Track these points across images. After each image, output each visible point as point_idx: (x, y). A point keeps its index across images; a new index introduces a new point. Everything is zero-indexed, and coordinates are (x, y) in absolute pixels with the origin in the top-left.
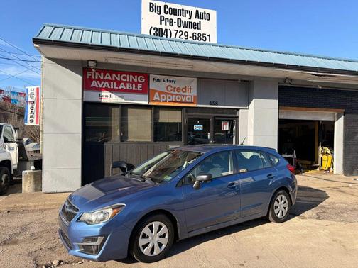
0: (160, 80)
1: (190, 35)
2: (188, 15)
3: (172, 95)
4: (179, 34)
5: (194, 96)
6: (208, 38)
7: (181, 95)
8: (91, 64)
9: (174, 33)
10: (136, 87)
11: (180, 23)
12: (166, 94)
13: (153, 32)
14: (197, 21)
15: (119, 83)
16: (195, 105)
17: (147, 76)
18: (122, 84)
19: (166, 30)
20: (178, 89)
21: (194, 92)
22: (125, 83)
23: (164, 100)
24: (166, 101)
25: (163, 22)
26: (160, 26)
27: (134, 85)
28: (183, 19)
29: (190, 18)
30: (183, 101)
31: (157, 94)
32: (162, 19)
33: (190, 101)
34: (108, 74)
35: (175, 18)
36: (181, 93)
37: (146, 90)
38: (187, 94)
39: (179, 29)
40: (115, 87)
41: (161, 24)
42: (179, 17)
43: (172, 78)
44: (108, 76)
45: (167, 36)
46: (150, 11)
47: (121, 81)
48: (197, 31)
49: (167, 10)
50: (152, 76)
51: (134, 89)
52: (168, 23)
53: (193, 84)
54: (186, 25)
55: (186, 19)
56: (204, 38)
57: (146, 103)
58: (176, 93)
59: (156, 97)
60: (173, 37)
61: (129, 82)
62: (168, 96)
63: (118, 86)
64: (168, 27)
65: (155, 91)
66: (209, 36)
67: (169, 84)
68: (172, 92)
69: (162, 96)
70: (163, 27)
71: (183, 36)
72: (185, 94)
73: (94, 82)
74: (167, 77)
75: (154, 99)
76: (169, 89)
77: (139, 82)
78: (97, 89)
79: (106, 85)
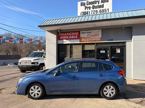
0: (84, 33)
1: (99, 11)
2: (97, 3)
3: (90, 38)
4: (93, 12)
5: (100, 38)
7: (93, 38)
8: (59, 31)
9: (91, 12)
10: (75, 37)
11: (94, 7)
12: (87, 38)
13: (82, 14)
14: (102, 4)
15: (69, 36)
16: (101, 42)
17: (79, 32)
18: (70, 36)
19: (88, 12)
20: (92, 36)
21: (100, 36)
22: (71, 36)
23: (86, 41)
24: (87, 41)
25: (86, 9)
27: (74, 36)
28: (95, 5)
29: (99, 4)
30: (95, 40)
31: (83, 38)
32: (86, 7)
33: (98, 40)
34: (65, 33)
35: (91, 6)
36: (94, 37)
37: (79, 37)
38: (96, 37)
39: (93, 10)
40: (68, 38)
41: (85, 10)
42: (93, 5)
43: (90, 31)
44: (65, 34)
45: (88, 14)
46: (81, 6)
47: (70, 35)
48: (102, 9)
49: (88, 3)
50: (81, 32)
52: (88, 9)
53: (100, 32)
54: (96, 7)
55: (97, 5)
56: (105, 11)
57: (79, 43)
58: (91, 37)
60: (90, 14)
61: (73, 35)
62: (88, 39)
63: (69, 37)
65: (82, 38)
66: (108, 9)
67: (88, 34)
68: (90, 37)
69: (85, 39)
70: (86, 11)
72: (95, 37)
73: (61, 37)
74: (87, 31)
75: (82, 41)
76: (88, 36)
77: (76, 35)
78: (62, 39)
79: (65, 37)
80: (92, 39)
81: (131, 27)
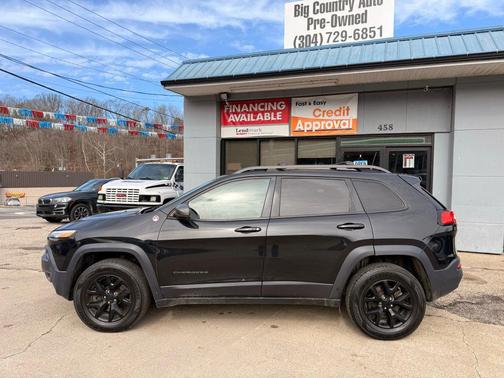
0: (304, 104)
1: (350, 33)
3: (321, 121)
4: (333, 37)
5: (354, 120)
6: (378, 32)
7: (332, 121)
8: (224, 97)
9: (325, 37)
10: (275, 116)
11: (335, 21)
12: (312, 121)
13: (298, 42)
14: (362, 11)
15: (256, 114)
16: (354, 132)
17: (288, 101)
18: (260, 114)
19: (316, 35)
20: (329, 113)
21: (354, 115)
22: (263, 113)
23: (309, 129)
26: (308, 33)
27: (273, 114)
28: (340, 14)
29: (351, 10)
30: (336, 127)
32: (310, 22)
33: (347, 127)
34: (245, 105)
35: (327, 16)
36: (333, 117)
37: (287, 118)
38: (342, 117)
39: (334, 30)
40: (253, 120)
41: (308, 29)
42: (335, 13)
43: (320, 99)
44: (245, 108)
45: (316, 43)
46: (295, 16)
47: (259, 111)
48: (361, 26)
49: (318, 7)
50: (294, 100)
51: (273, 119)
52: (318, 26)
53: (353, 103)
54: (343, 21)
55: (345, 12)
56: (372, 34)
57: (287, 134)
58: (326, 117)
59: (299, 126)
60: (325, 42)
61: (267, 111)
62: (314, 123)
63: (255, 118)
64: (319, 30)
65: (297, 119)
66: (381, 28)
67: (317, 107)
68: (321, 117)
69: (306, 124)
70: (312, 32)
71: (339, 38)
72: (337, 118)
73: (231, 116)
74: (314, 98)
75: (297, 129)
76: (317, 113)
77: (278, 110)
78: (234, 124)
79: (243, 118)
80: (329, 125)
81: (452, 87)
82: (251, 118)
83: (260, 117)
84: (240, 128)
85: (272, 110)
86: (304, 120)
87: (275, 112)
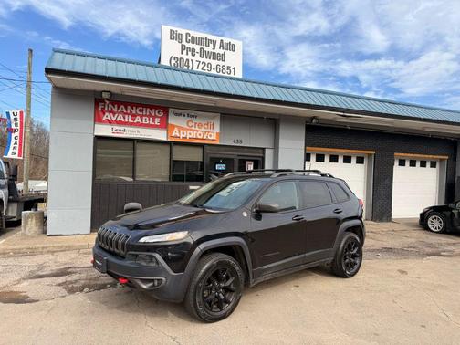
0: (180, 115)
1: (214, 67)
2: (211, 45)
3: (193, 130)
4: (201, 66)
5: (217, 133)
6: (232, 71)
7: (202, 132)
8: (105, 96)
9: (196, 64)
10: (154, 121)
11: (202, 53)
12: (187, 130)
13: (173, 62)
14: (221, 51)
15: (134, 116)
17: (166, 110)
18: (138, 117)
19: (188, 60)
20: (200, 125)
21: (217, 129)
22: (141, 116)
23: (184, 136)
24: (186, 138)
25: (185, 52)
26: (181, 56)
27: (151, 118)
28: (206, 49)
29: (214, 49)
30: (205, 137)
32: (183, 48)
33: (212, 138)
34: (122, 106)
35: (197, 48)
36: (203, 129)
37: (164, 125)
38: (209, 130)
39: (202, 60)
40: (130, 121)
41: (182, 53)
42: (202, 46)
43: (192, 113)
44: (122, 109)
45: (188, 67)
46: (171, 39)
47: (137, 114)
48: (221, 63)
49: (189, 38)
50: (171, 110)
51: (151, 123)
52: (190, 53)
53: (217, 120)
54: (209, 55)
55: (209, 49)
56: (229, 71)
57: (164, 138)
58: (197, 128)
59: (175, 133)
60: (195, 69)
61: (146, 115)
62: (188, 132)
63: (133, 119)
64: (190, 57)
65: (173, 126)
66: (234, 68)
67: (189, 119)
68: (193, 128)
69: (181, 131)
70: (185, 56)
71: (206, 68)
72: (207, 130)
73: (107, 114)
74: (188, 112)
75: (173, 135)
76: (190, 124)
77: (156, 116)
78: (110, 122)
79: (120, 118)
81: (274, 119)
82: (128, 119)
83: (137, 119)
84: (116, 127)
85: (150, 115)
86: (180, 128)
87: (154, 118)
